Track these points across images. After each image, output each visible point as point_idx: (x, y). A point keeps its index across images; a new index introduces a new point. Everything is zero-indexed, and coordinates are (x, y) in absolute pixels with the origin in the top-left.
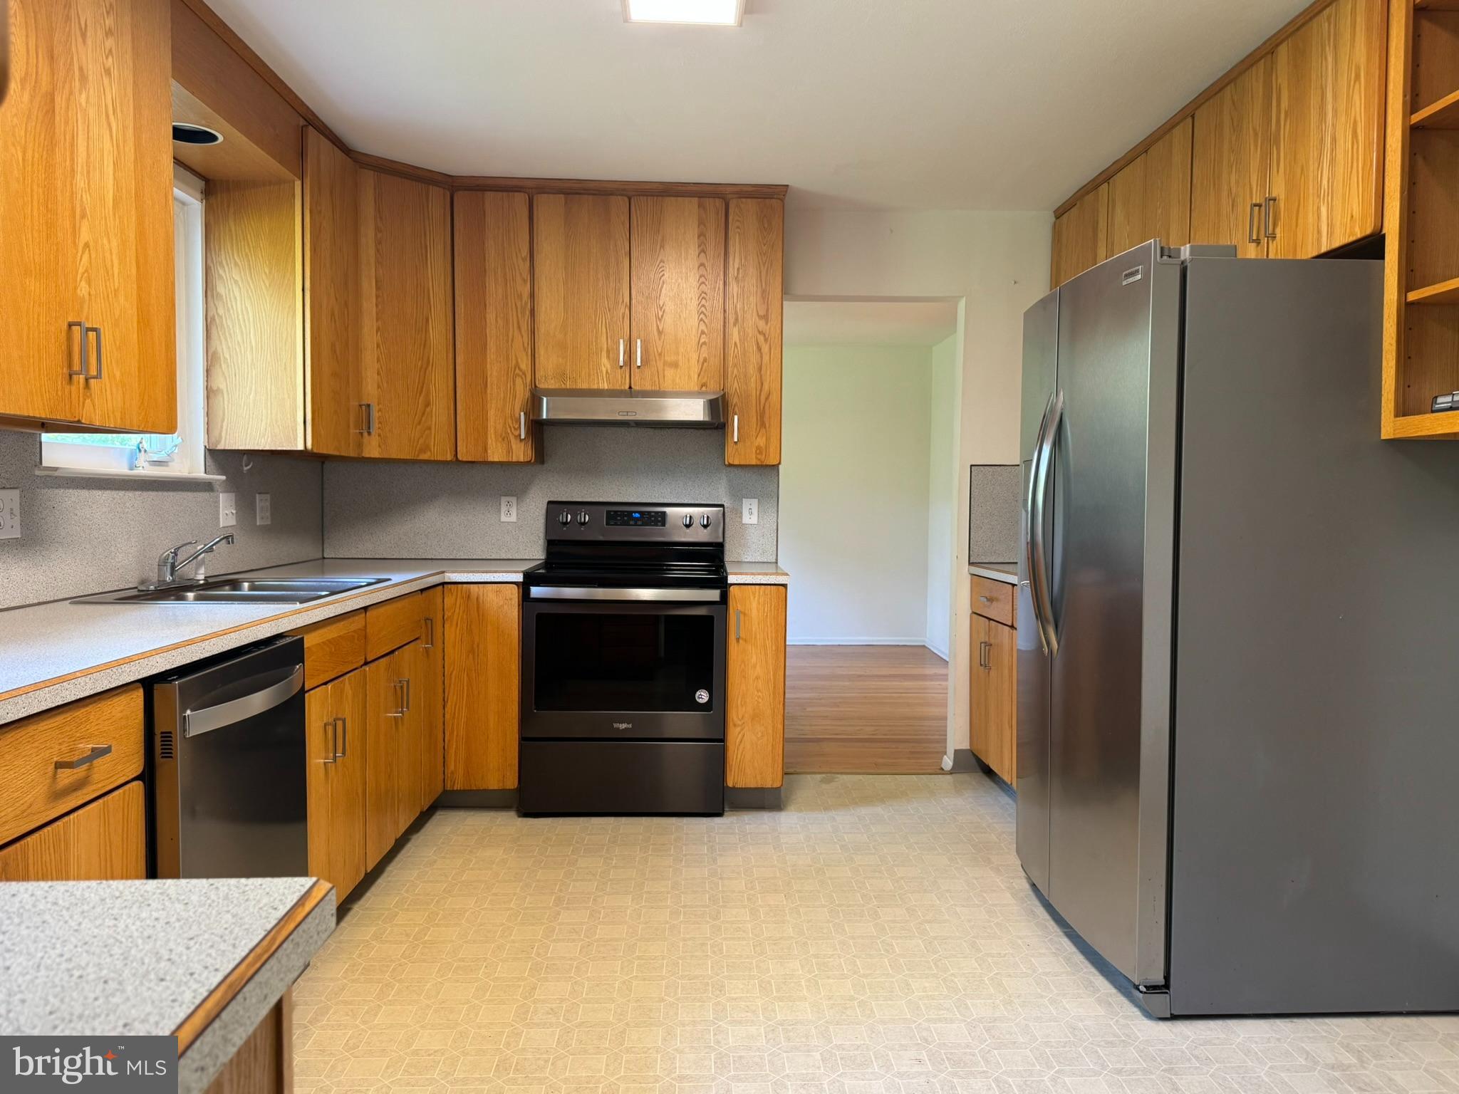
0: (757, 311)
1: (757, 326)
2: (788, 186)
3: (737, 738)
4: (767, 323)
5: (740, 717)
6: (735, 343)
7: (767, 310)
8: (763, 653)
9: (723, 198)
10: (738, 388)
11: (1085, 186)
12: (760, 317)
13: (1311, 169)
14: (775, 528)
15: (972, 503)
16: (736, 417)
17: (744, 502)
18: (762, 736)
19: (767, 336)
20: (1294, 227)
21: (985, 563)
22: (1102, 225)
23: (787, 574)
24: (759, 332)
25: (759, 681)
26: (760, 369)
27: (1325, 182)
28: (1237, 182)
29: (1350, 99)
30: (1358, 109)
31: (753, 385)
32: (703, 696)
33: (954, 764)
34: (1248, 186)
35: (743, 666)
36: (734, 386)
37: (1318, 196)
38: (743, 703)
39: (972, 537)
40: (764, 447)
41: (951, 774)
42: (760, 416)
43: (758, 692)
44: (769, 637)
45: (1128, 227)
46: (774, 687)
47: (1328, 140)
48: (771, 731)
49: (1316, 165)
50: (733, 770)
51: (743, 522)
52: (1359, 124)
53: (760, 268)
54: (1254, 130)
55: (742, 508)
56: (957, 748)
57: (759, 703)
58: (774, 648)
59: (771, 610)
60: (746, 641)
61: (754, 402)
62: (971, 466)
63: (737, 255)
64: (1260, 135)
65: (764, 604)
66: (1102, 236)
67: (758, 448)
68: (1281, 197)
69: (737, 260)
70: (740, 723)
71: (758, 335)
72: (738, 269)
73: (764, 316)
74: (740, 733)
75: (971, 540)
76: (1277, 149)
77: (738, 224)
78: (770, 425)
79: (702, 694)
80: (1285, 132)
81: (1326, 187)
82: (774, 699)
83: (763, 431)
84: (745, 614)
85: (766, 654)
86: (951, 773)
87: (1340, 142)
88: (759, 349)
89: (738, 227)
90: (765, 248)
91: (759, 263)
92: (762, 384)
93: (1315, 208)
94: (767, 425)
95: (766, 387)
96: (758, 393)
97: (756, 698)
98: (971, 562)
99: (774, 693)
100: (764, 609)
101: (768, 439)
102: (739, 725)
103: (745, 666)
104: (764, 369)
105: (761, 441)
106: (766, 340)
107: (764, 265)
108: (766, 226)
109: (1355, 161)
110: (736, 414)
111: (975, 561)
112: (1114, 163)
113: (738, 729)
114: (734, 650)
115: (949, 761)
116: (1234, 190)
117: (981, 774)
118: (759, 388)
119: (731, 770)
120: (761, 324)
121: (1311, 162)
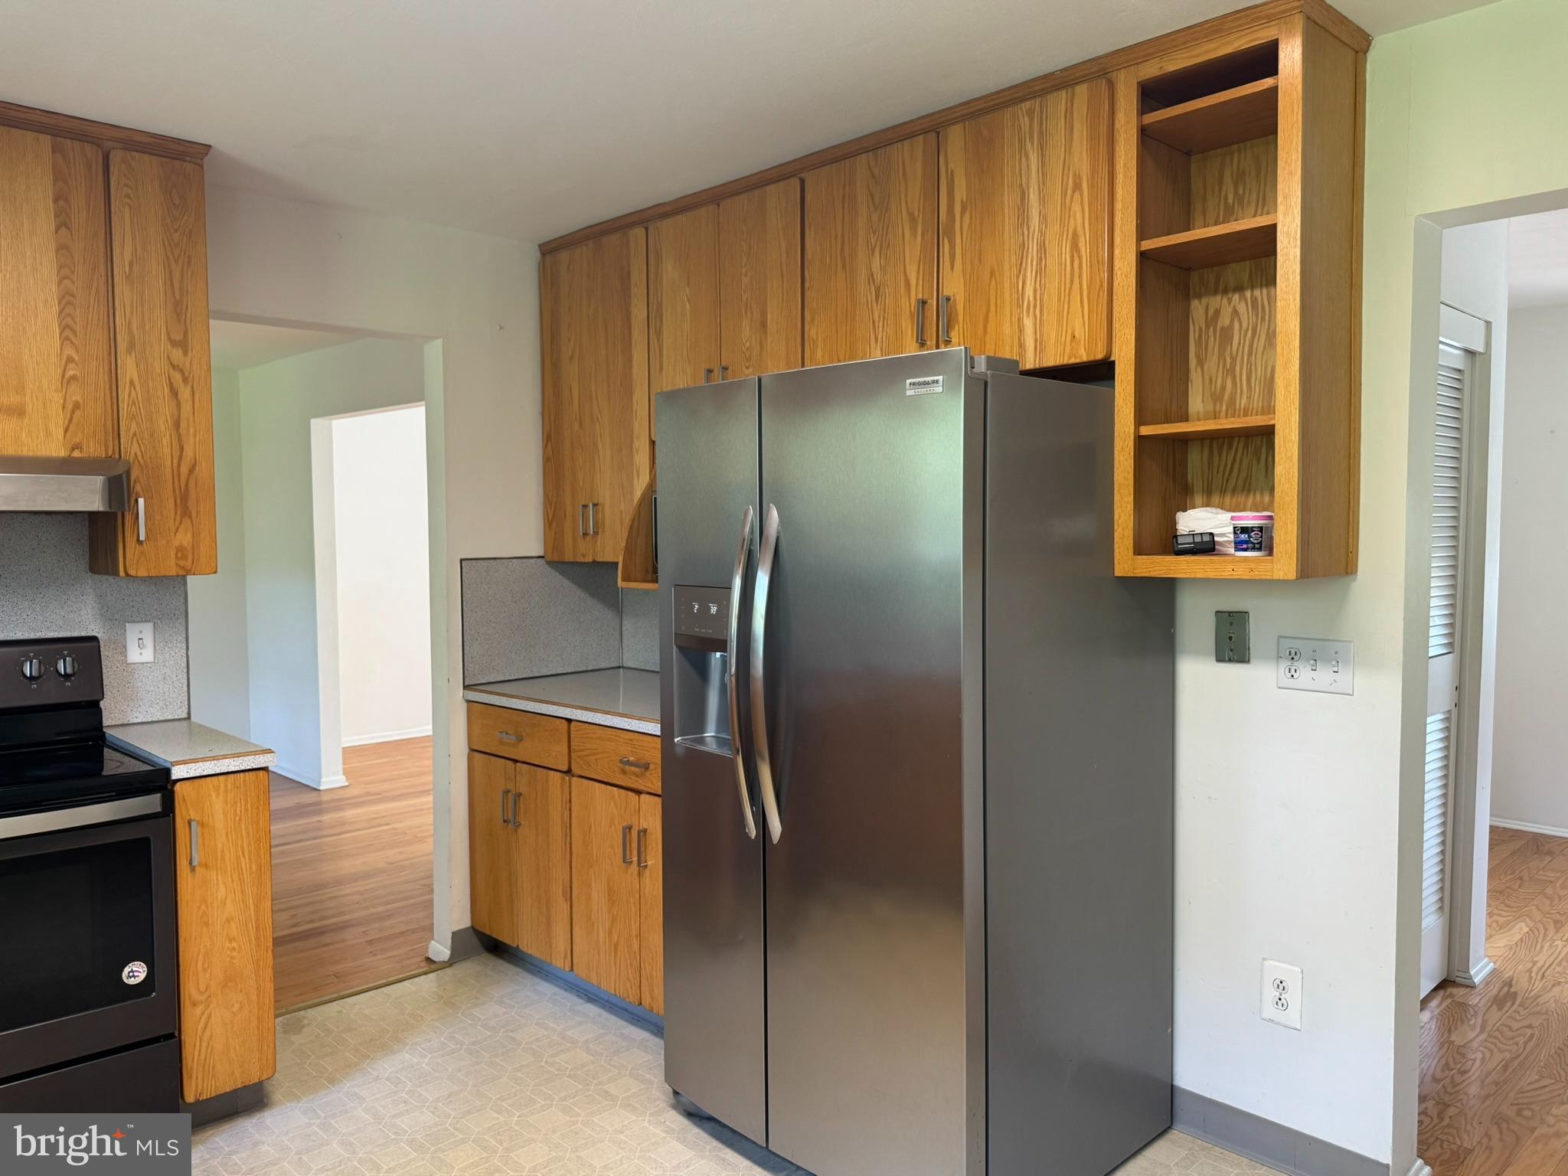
0: (168, 334)
1: (168, 358)
2: (210, 146)
3: (199, 1022)
4: (185, 353)
5: (202, 988)
6: (132, 382)
7: (186, 333)
8: (236, 878)
9: (98, 145)
10: (139, 453)
11: (601, 223)
12: (174, 343)
13: (1007, 274)
14: (184, 664)
15: (465, 608)
16: (141, 501)
17: (127, 627)
18: (241, 1008)
19: (186, 374)
20: (980, 332)
21: (480, 684)
22: (638, 276)
23: (270, 751)
24: (174, 367)
25: (233, 924)
26: (177, 425)
27: (1029, 292)
28: (883, 269)
29: (1065, 209)
30: (1079, 222)
31: (167, 451)
32: (135, 973)
33: (451, 954)
34: (903, 278)
35: (203, 907)
36: (132, 450)
37: (1018, 305)
38: (206, 966)
39: (466, 652)
40: (189, 548)
41: (451, 965)
42: (181, 499)
43: (230, 941)
44: (246, 852)
45: (688, 290)
46: (257, 928)
47: (1033, 249)
48: (254, 998)
49: (1015, 271)
50: (194, 1076)
51: (129, 662)
52: (1082, 239)
53: (169, 266)
54: (911, 215)
55: (125, 639)
56: (455, 929)
57: (232, 958)
58: (254, 867)
59: (247, 810)
60: (206, 866)
61: (169, 476)
62: (461, 560)
63: (128, 236)
64: (920, 221)
65: (235, 803)
66: (638, 291)
67: (180, 550)
68: (957, 299)
69: (128, 249)
70: (202, 998)
71: (171, 370)
72: (131, 264)
73: (180, 341)
74: (203, 1014)
75: (466, 657)
76: (949, 242)
77: (126, 190)
78: (198, 513)
79: (134, 969)
80: (962, 225)
81: (1031, 298)
82: (258, 945)
83: (187, 522)
84: (202, 824)
85: (241, 880)
86: (450, 963)
87: (1053, 251)
88: (175, 393)
89: (128, 196)
90: (176, 236)
91: (168, 257)
92: (182, 449)
93: (1015, 319)
94: (194, 514)
95: (189, 453)
96: (175, 461)
97: (228, 952)
98: (466, 684)
99: (257, 938)
100: (235, 811)
101: (195, 535)
102: (201, 1002)
103: (207, 907)
104: (183, 424)
105: (184, 538)
106: (185, 380)
107: (176, 262)
108: (177, 202)
109: (1076, 279)
110: (140, 497)
111: (470, 684)
112: (654, 206)
113: (199, 1010)
114: (187, 885)
115: (444, 949)
116: (878, 277)
117: (486, 955)
118: (176, 454)
119: (190, 1077)
120: (177, 354)
121: (1007, 267)
